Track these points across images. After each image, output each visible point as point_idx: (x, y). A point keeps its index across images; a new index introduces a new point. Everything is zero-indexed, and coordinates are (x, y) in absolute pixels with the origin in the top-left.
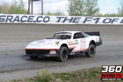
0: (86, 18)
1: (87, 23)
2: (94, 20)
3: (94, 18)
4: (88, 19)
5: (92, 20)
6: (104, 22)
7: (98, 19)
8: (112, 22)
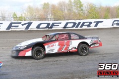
0: (11, 24)
1: (13, 29)
2: (23, 25)
3: (23, 22)
4: (13, 25)
5: (20, 25)
6: (38, 27)
7: (30, 24)
8: (51, 27)
